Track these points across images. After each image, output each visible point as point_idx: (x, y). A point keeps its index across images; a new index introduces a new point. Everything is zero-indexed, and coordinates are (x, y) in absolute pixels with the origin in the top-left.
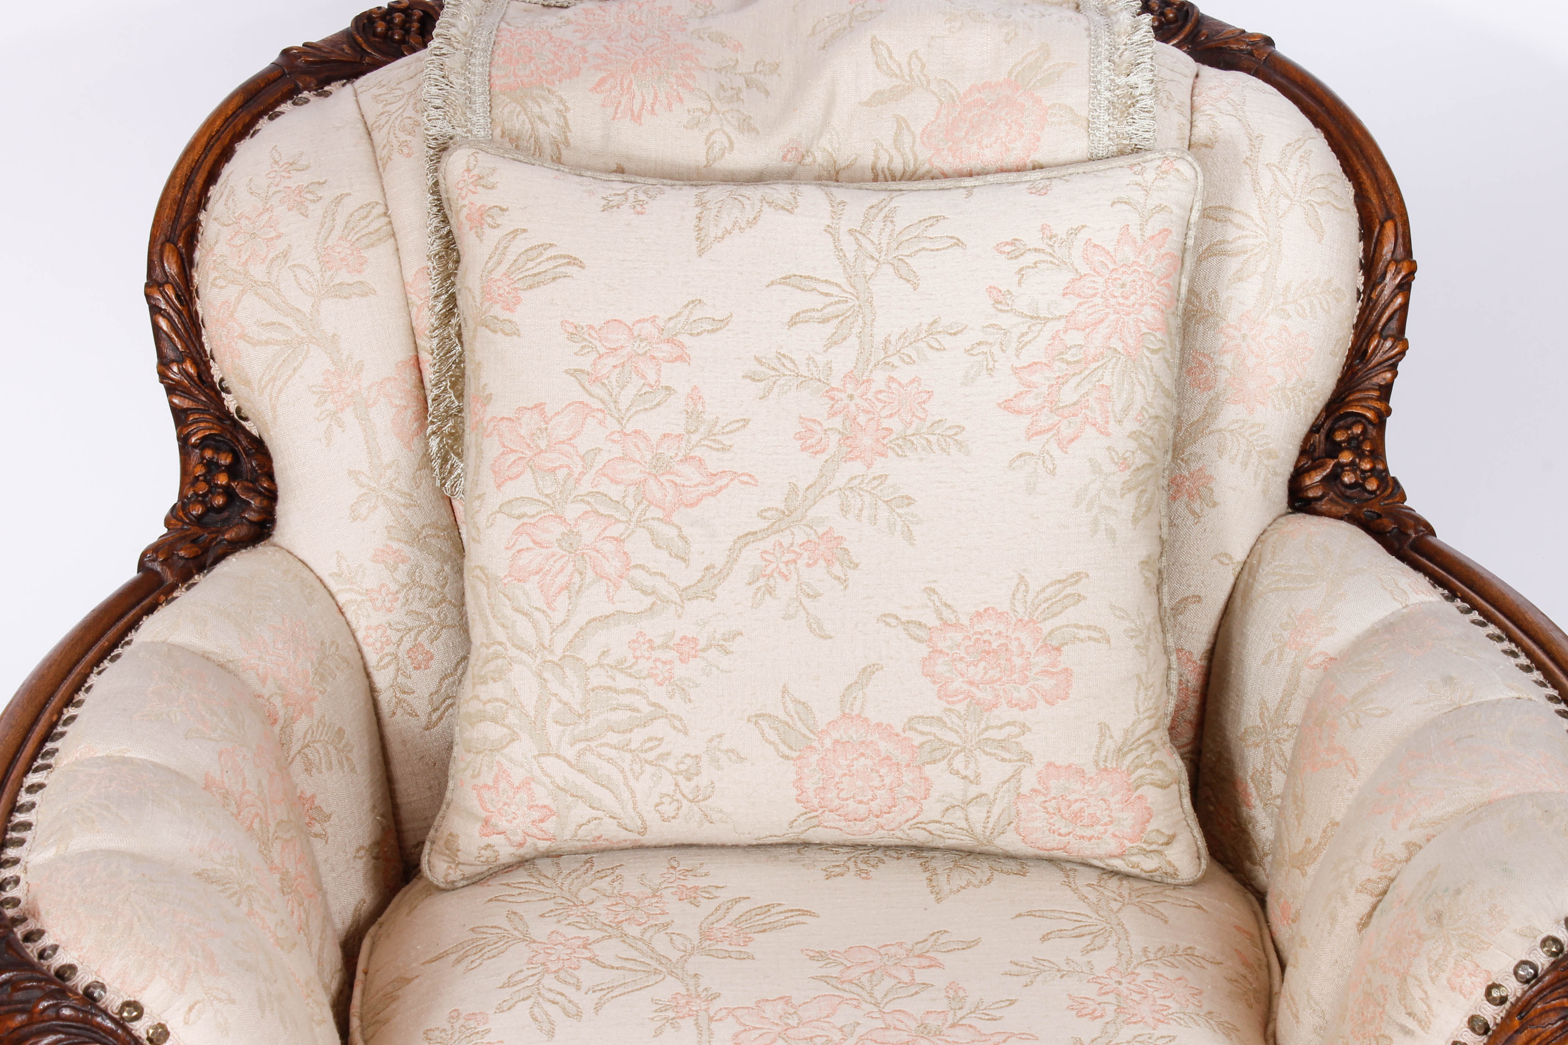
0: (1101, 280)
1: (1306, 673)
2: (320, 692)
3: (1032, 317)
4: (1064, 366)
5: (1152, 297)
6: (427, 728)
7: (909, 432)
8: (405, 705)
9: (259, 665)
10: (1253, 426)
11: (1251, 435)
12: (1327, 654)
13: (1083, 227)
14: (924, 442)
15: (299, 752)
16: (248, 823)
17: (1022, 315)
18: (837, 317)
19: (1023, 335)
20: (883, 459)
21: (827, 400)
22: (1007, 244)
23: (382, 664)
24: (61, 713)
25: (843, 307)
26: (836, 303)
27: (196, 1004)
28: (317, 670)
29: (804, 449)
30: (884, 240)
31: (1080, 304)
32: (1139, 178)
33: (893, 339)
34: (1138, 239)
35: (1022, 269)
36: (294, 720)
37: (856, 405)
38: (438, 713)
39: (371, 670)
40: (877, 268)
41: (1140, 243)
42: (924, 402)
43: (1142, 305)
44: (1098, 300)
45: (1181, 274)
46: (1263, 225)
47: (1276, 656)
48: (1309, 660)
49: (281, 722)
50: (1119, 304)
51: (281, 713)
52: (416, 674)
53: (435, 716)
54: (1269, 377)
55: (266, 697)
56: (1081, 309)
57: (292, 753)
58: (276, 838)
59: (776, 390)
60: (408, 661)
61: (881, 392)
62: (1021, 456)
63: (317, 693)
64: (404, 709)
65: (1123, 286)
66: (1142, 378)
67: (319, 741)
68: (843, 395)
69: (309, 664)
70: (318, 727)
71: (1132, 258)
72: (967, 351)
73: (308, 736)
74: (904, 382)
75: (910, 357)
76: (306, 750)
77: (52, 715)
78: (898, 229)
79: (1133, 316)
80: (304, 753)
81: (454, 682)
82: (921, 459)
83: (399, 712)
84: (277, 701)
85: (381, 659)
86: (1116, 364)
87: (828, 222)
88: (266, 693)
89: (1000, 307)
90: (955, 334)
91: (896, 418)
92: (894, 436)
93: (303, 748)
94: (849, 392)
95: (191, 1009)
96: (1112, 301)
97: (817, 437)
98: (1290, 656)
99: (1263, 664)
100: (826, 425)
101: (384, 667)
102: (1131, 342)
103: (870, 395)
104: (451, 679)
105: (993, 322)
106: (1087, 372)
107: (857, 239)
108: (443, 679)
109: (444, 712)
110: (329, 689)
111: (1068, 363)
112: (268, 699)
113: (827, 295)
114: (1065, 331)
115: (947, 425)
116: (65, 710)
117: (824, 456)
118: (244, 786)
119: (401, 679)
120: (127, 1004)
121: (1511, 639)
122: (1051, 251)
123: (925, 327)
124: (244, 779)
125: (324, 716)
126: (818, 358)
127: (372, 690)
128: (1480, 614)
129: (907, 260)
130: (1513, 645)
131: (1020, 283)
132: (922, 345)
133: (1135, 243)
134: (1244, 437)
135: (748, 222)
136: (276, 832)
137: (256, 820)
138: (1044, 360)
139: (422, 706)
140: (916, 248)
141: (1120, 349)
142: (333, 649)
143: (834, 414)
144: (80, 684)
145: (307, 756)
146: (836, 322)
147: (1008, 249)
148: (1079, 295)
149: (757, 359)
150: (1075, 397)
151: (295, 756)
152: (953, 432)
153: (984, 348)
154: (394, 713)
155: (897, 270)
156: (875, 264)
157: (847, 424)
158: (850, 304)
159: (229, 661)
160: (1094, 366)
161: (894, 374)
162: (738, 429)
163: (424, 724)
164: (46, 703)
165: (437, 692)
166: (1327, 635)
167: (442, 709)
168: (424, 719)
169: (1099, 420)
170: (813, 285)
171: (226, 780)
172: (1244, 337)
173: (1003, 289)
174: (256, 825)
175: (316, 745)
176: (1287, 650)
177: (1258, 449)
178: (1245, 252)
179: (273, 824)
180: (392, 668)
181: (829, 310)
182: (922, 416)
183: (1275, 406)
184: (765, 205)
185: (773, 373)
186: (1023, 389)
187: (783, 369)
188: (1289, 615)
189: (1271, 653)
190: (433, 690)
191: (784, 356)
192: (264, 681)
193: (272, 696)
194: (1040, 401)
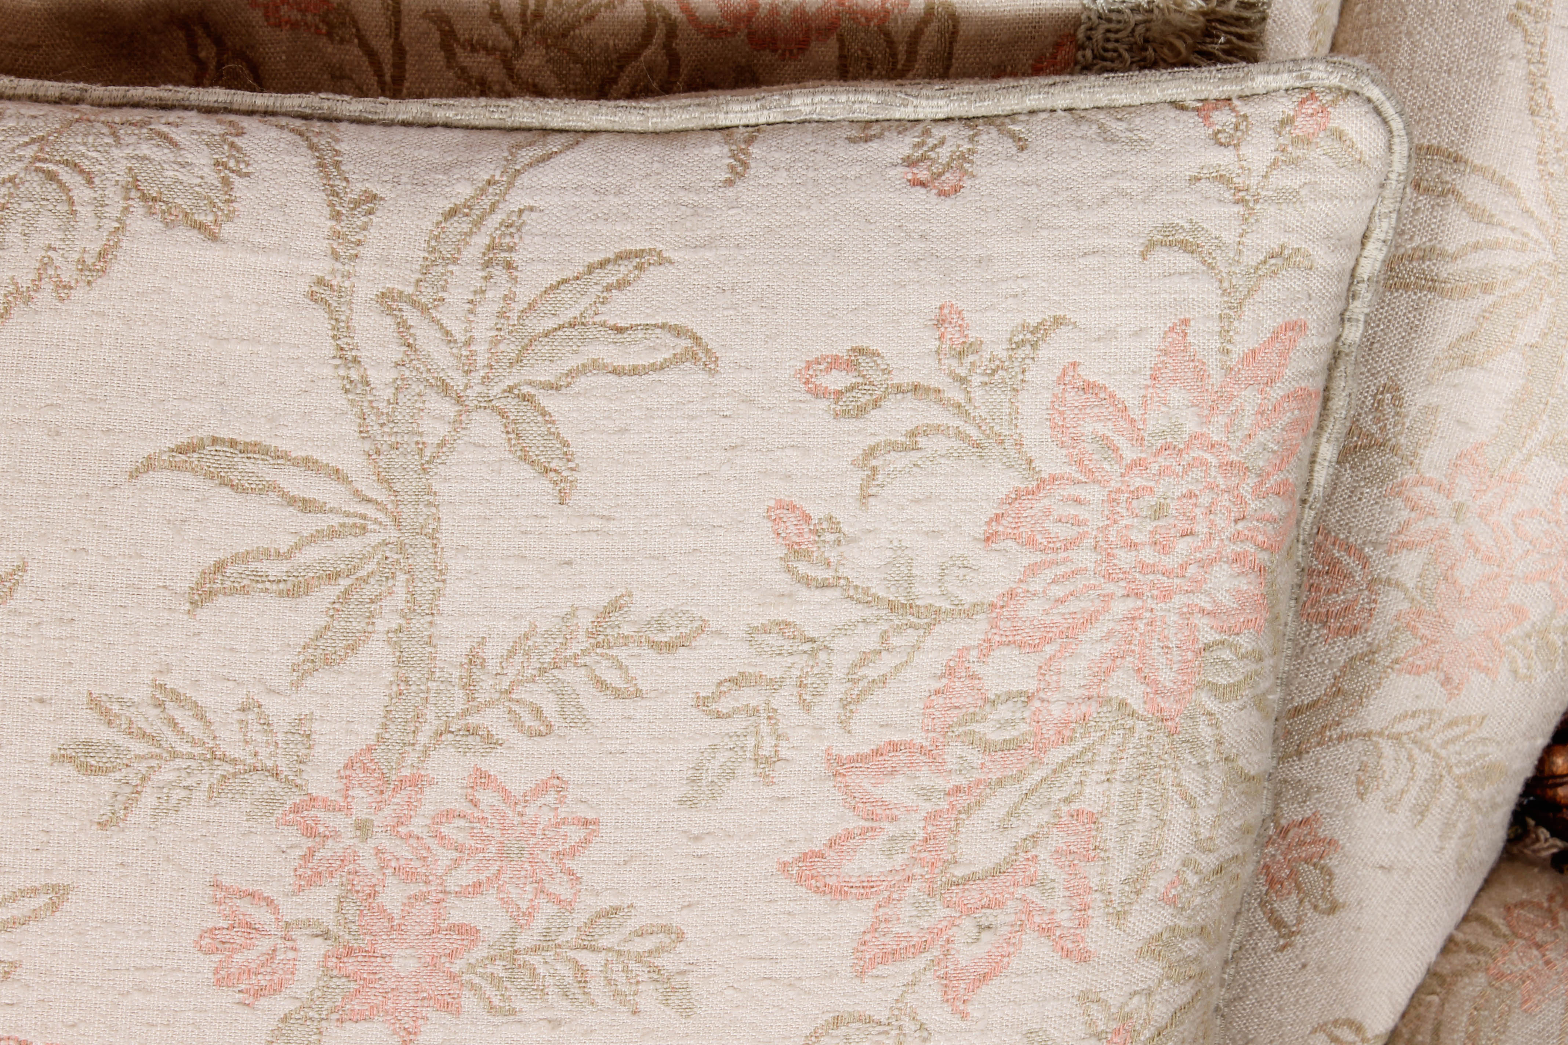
0: (1095, 494)
3: (892, 607)
4: (975, 757)
5: (1236, 537)
7: (525, 940)
10: (1452, 724)
11: (1445, 744)
13: (1058, 321)
14: (565, 970)
17: (869, 600)
18: (334, 576)
19: (864, 660)
20: (447, 1018)
21: (293, 836)
22: (834, 363)
25: (353, 545)
26: (333, 533)
29: (222, 981)
30: (483, 329)
31: (1033, 570)
32: (1224, 158)
33: (493, 652)
34: (1213, 363)
35: (871, 452)
37: (378, 852)
40: (457, 423)
41: (1216, 377)
42: (573, 852)
43: (1205, 564)
44: (1085, 558)
45: (1318, 434)
46: (1543, 213)
50: (1143, 567)
54: (1512, 608)
56: (1036, 586)
59: (148, 799)
61: (449, 815)
62: (837, 1021)
65: (1158, 512)
66: (1191, 779)
68: (339, 821)
71: (1191, 426)
72: (701, 702)
74: (517, 788)
75: (538, 712)
78: (525, 294)
79: (1178, 600)
82: (555, 1023)
86: (1121, 748)
87: (323, 267)
89: (803, 568)
90: (670, 647)
91: (491, 898)
92: (480, 952)
94: (360, 811)
96: (1125, 558)
97: (264, 945)
100: (290, 910)
102: (1166, 677)
103: (418, 825)
105: (782, 613)
106: (1038, 774)
107: (403, 326)
111: (987, 748)
113: (306, 505)
114: (987, 648)
115: (633, 924)
117: (282, 1005)
122: (958, 396)
123: (585, 620)
126: (272, 705)
129: (548, 401)
131: (864, 497)
132: (572, 676)
133: (1201, 374)
134: (1428, 750)
135: (83, 266)
138: (920, 738)
140: (574, 362)
141: (1136, 704)
143: (314, 880)
146: (332, 591)
147: (837, 380)
148: (1031, 542)
149: (94, 702)
150: (1001, 849)
152: (649, 943)
153: (751, 697)
155: (513, 433)
156: (449, 409)
157: (351, 910)
158: (374, 539)
160: (1057, 755)
161: (493, 764)
162: (35, 916)
169: (1063, 917)
170: (265, 471)
172: (1459, 509)
173: (816, 512)
177: (1457, 771)
178: (1487, 289)
181: (311, 554)
182: (564, 891)
183: (1515, 672)
184: (138, 208)
185: (139, 748)
186: (855, 823)
187: (170, 736)
191: (177, 697)
194: (899, 860)
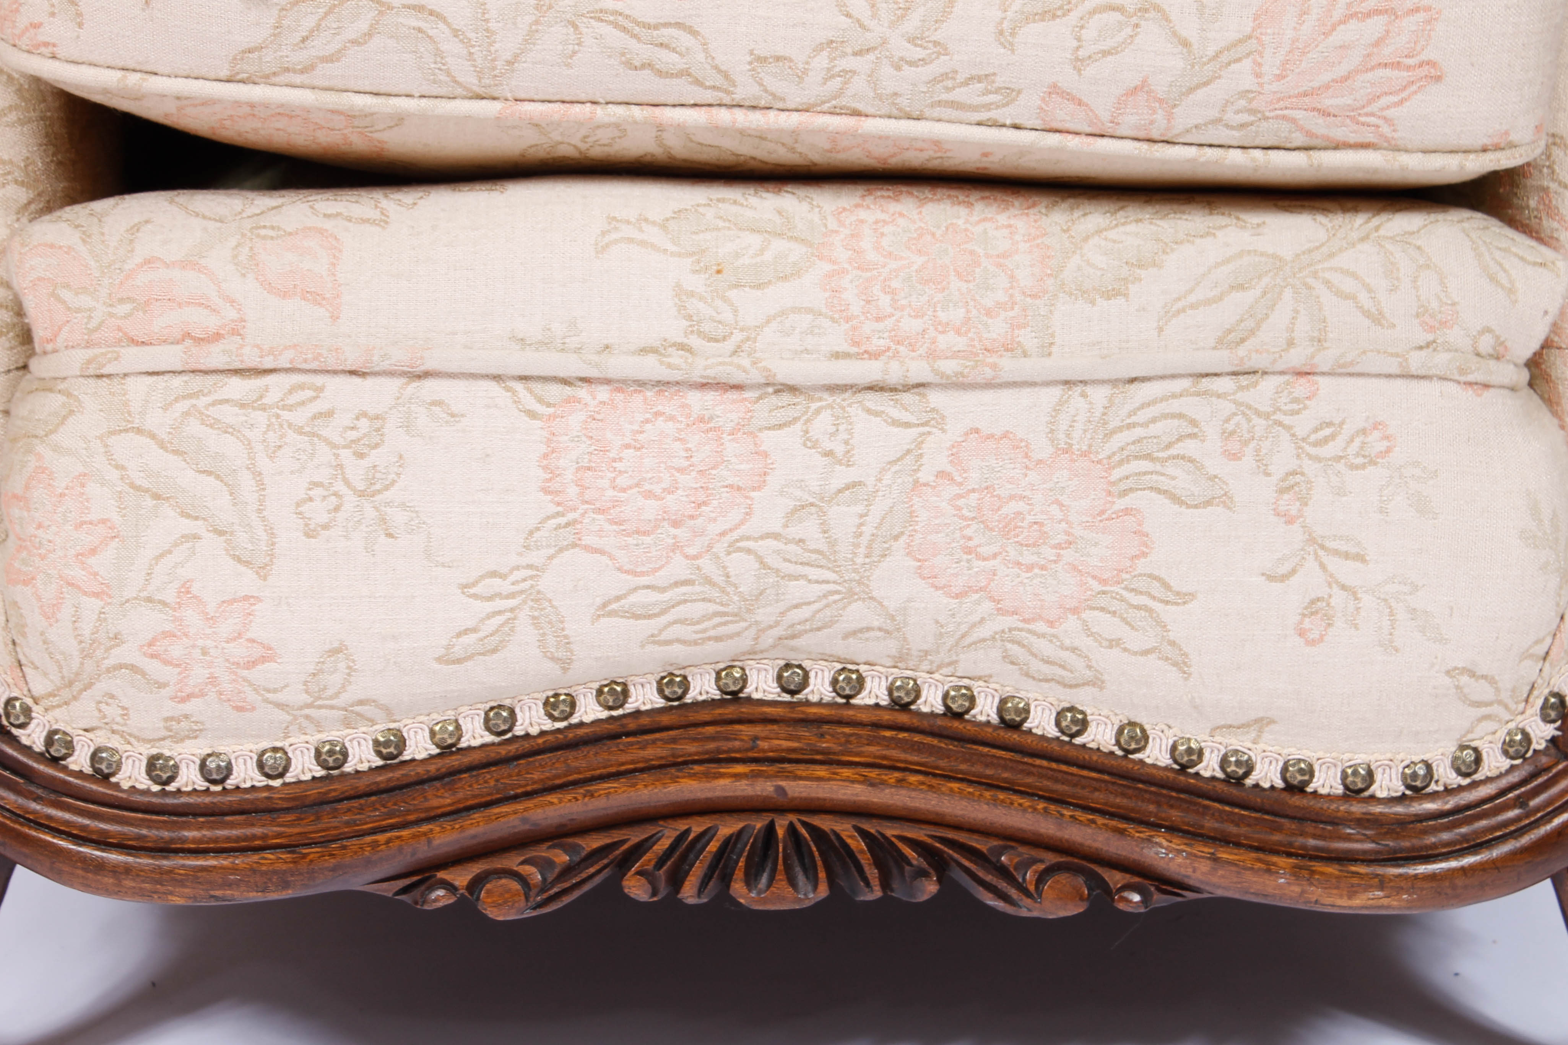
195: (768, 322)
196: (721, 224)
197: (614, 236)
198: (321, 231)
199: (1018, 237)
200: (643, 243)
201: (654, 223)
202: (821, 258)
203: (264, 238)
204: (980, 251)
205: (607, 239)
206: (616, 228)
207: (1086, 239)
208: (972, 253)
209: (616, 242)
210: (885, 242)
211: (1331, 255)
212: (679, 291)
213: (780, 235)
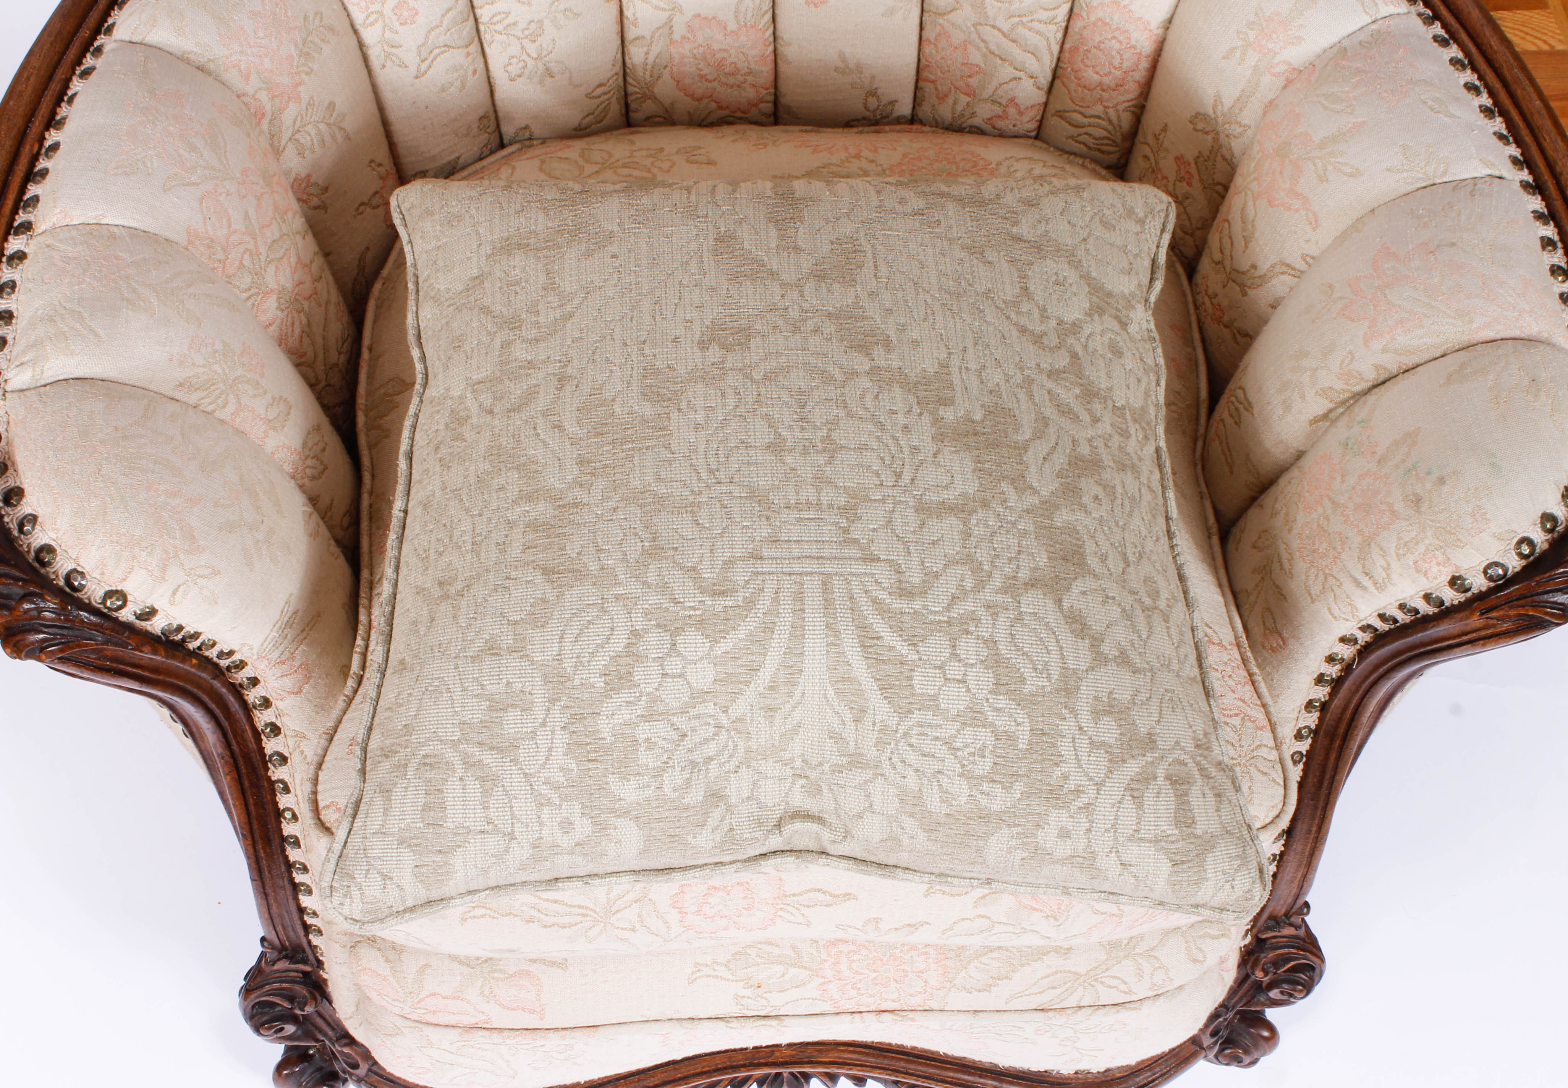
1: (1266, 79)
2: (307, 74)
6: (417, 77)
8: (394, 58)
9: (240, 61)
12: (1291, 64)
15: (290, 139)
16: (237, 263)
23: (368, 22)
24: (42, 139)
27: (179, 586)
28: (301, 51)
36: (282, 110)
38: (427, 63)
39: (358, 27)
47: (1238, 54)
48: (1271, 67)
49: (269, 116)
51: (268, 108)
52: (401, 29)
53: (424, 66)
55: (251, 94)
57: (283, 143)
58: (269, 263)
60: (394, 18)
63: (303, 76)
64: (394, 62)
67: (309, 123)
69: (293, 48)
70: (307, 109)
73: (298, 123)
76: (297, 136)
77: (32, 146)
80: (295, 140)
81: (440, 34)
83: (389, 64)
84: (263, 96)
85: (367, 17)
88: (250, 90)
93: (293, 135)
95: (174, 593)
98: (1253, 58)
99: (1224, 58)
101: (372, 24)
104: (437, 31)
108: (429, 32)
109: (432, 61)
110: (315, 67)
112: (254, 96)
116: (47, 135)
118: (230, 226)
119: (388, 35)
120: (109, 594)
121: (1474, 69)
124: (229, 220)
125: (312, 98)
127: (361, 45)
128: (1442, 27)
130: (1476, 76)
136: (268, 257)
137: (246, 256)
139: (411, 58)
142: (317, 22)
144: (62, 96)
145: (298, 140)
151: (287, 143)
154: (384, 66)
159: (210, 60)
163: (414, 73)
164: (27, 127)
165: (423, 44)
166: (1293, 44)
167: (430, 59)
168: (413, 69)
171: (209, 228)
174: (247, 262)
175: (306, 129)
176: (1250, 51)
179: (263, 250)
180: (379, 26)
188: (1257, 14)
189: (1233, 49)
190: (420, 43)
192: (247, 78)
193: (257, 91)
195: (787, 1004)
196: (760, 960)
197: (699, 974)
198: (528, 973)
199: (931, 961)
200: (716, 977)
201: (721, 964)
202: (817, 976)
203: (497, 980)
204: (909, 969)
205: (695, 976)
206: (699, 971)
207: (969, 963)
208: (904, 971)
209: (699, 977)
210: (854, 966)
211: (1107, 969)
212: (737, 997)
213: (793, 965)
